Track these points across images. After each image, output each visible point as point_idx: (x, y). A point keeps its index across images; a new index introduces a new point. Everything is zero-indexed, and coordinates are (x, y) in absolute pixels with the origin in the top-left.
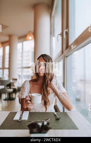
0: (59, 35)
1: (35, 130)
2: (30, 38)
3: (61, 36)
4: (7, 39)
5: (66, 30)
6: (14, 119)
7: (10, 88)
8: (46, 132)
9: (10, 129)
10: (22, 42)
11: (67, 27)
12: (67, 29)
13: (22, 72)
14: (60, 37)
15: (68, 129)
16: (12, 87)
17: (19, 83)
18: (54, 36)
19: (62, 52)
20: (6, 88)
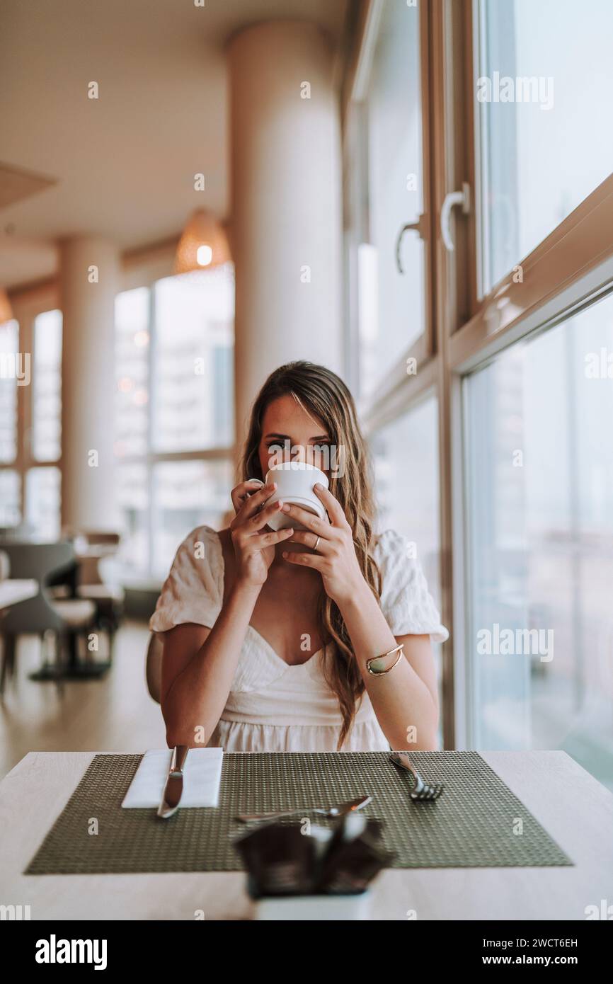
0: (407, 227)
1: (286, 874)
2: (204, 254)
3: (422, 237)
4: (43, 263)
5: (452, 198)
6: (125, 805)
7: (74, 596)
8: (359, 885)
9: (103, 871)
10: (150, 284)
11: (466, 174)
12: (466, 187)
13: (150, 485)
14: (415, 246)
15: (497, 865)
16: (87, 590)
17: (130, 565)
18: (367, 238)
19: (433, 349)
20: (47, 595)
